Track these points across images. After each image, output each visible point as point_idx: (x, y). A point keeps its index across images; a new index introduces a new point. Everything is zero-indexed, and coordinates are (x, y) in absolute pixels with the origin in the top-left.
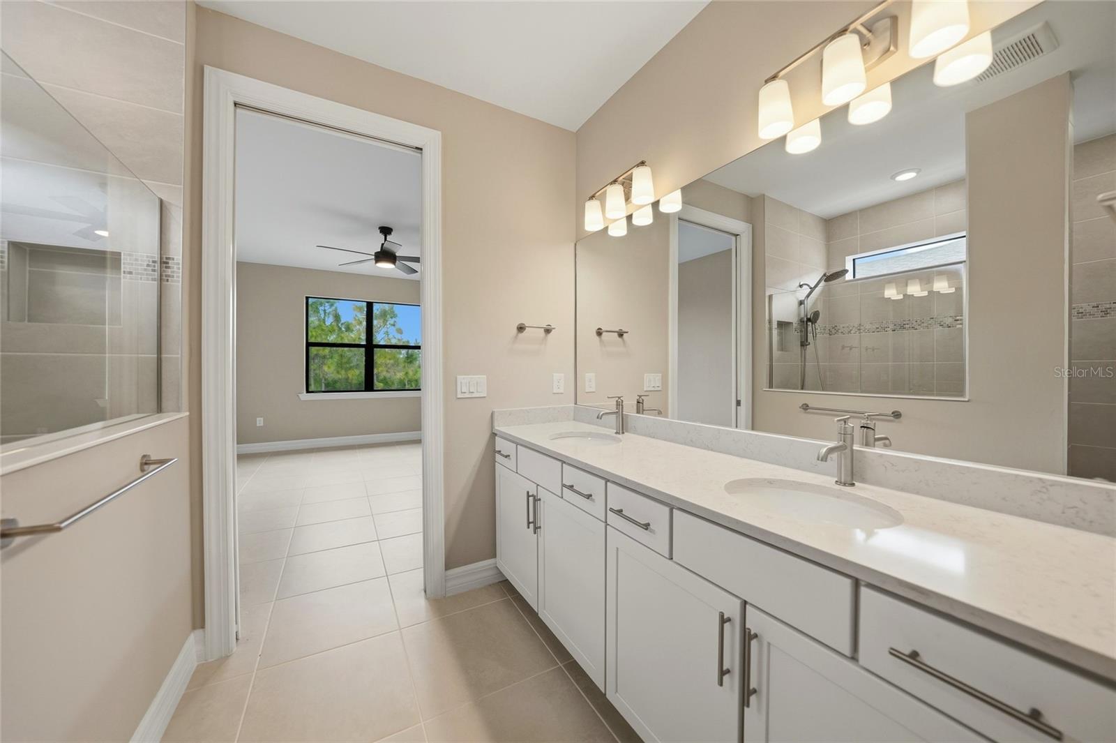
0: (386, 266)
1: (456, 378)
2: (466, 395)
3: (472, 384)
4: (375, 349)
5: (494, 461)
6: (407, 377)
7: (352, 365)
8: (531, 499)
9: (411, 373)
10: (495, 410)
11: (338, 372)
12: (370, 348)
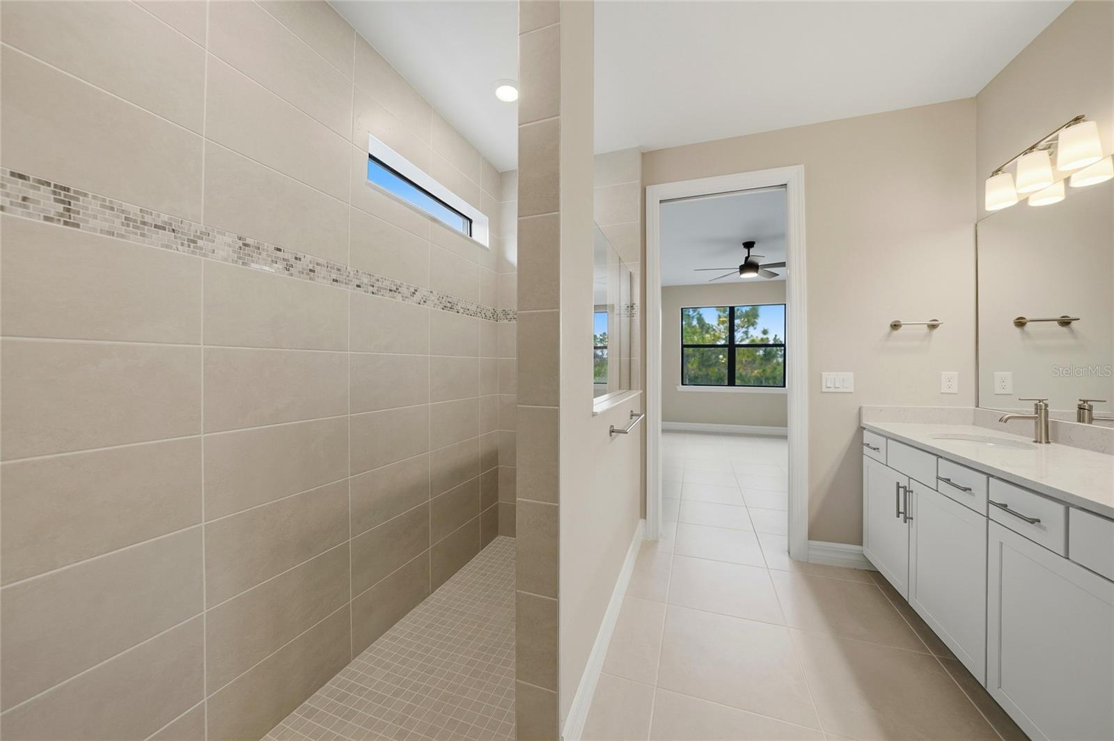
0: (750, 276)
1: (821, 374)
2: (831, 390)
3: (839, 380)
4: (736, 348)
5: (862, 454)
6: (764, 374)
7: (710, 363)
8: (901, 490)
9: (769, 371)
10: (863, 405)
11: (700, 370)
12: (731, 347)
